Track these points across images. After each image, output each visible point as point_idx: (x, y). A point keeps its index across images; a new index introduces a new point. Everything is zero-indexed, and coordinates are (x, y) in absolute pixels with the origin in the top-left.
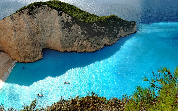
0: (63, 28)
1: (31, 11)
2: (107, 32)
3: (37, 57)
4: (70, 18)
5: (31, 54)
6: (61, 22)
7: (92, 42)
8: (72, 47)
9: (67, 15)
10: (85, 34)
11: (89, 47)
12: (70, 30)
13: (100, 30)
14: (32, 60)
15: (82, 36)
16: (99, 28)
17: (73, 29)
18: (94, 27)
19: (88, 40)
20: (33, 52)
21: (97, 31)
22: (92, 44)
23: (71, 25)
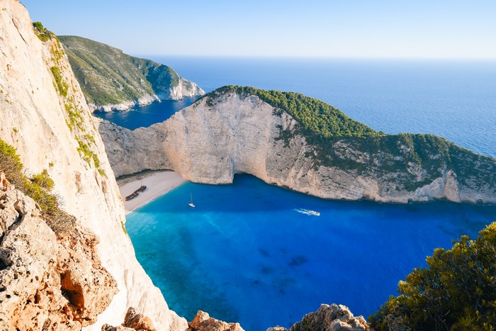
0: (277, 139)
1: (211, 101)
2: (375, 166)
3: (220, 176)
4: (294, 122)
5: (212, 170)
6: (275, 128)
7: (323, 177)
8: (285, 177)
9: (290, 117)
10: (314, 157)
11: (317, 184)
12: (287, 145)
13: (353, 158)
14: (212, 179)
15: (306, 159)
16: (353, 152)
17: (293, 143)
18: (340, 147)
19: (316, 169)
20: (216, 167)
21: (345, 157)
22: (323, 180)
23: (291, 136)
